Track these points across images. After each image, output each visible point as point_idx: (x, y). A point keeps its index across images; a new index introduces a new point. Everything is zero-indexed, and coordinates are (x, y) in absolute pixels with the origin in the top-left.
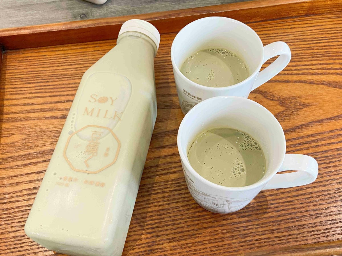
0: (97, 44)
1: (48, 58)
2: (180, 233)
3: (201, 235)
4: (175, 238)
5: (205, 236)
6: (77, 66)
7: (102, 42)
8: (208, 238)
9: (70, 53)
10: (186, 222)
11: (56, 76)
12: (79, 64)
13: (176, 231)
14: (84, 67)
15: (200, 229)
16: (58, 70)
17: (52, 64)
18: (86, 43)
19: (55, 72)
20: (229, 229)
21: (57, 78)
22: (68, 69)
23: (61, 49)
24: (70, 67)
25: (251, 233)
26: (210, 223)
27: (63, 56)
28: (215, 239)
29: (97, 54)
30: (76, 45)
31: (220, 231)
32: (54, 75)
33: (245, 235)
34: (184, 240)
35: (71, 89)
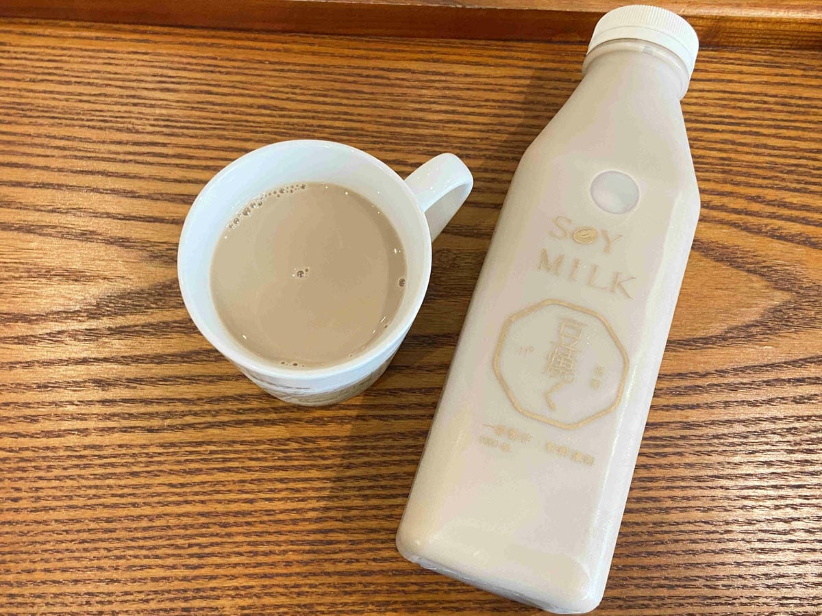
0: (144, 32)
1: (9, 52)
2: (265, 576)
3: (314, 590)
4: (251, 587)
5: (324, 594)
6: (80, 89)
7: (157, 29)
8: (328, 599)
9: (70, 49)
10: (285, 552)
11: (23, 110)
12: (89, 84)
13: (256, 571)
14: (100, 95)
15: (314, 574)
16: (31, 91)
17: (17, 71)
18: (116, 26)
19: (21, 97)
20: (382, 584)
21: (25, 116)
22: (58, 93)
23: (48, 31)
24: (63, 88)
25: (431, 602)
26: (340, 562)
27: (50, 54)
28: (346, 604)
29: (140, 63)
30: (88, 28)
31: (360, 587)
32: (19, 104)
33: (416, 603)
34: (271, 595)
35: (56, 152)
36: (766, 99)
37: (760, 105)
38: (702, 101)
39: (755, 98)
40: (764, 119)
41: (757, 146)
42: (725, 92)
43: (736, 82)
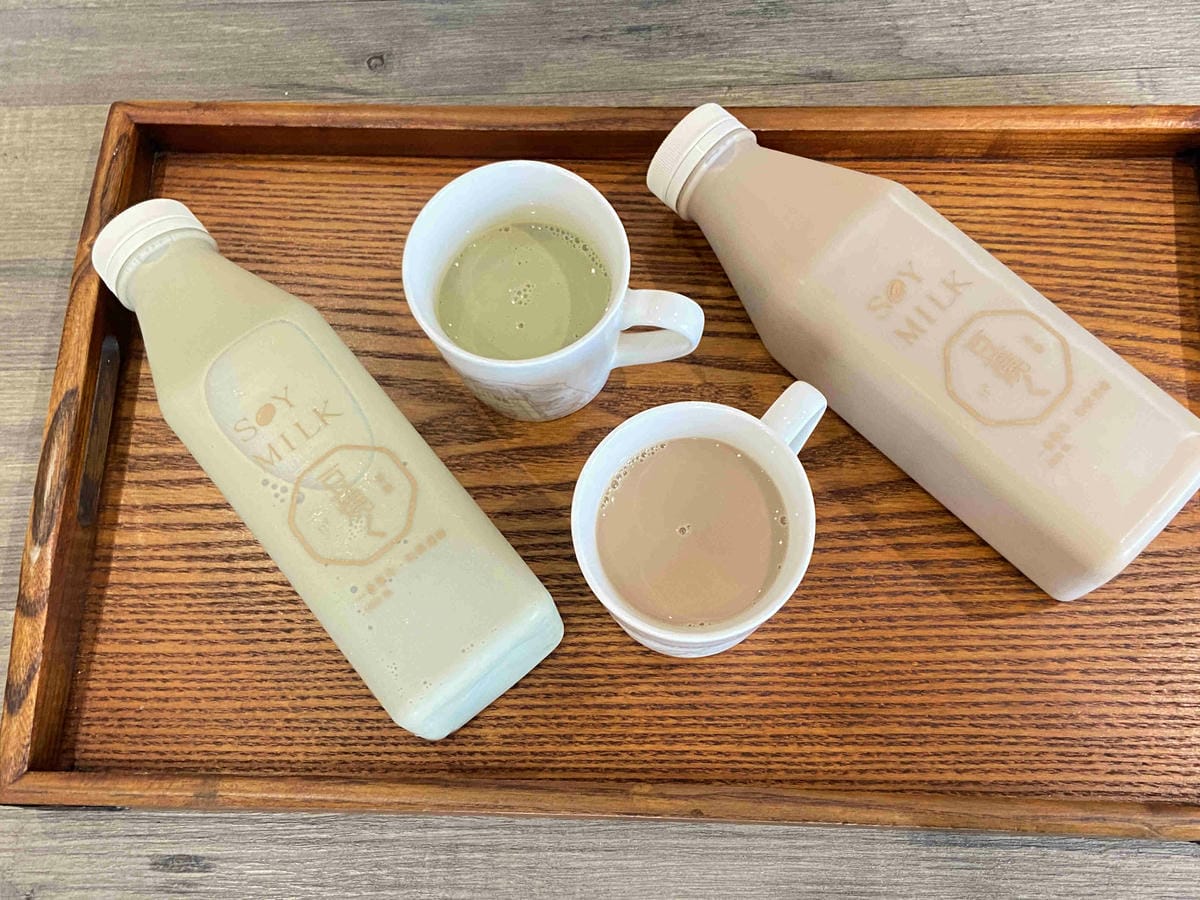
0: (400, 164)
1: (268, 190)
2: (526, 707)
3: (573, 721)
4: (512, 717)
5: (583, 726)
6: (337, 225)
7: (413, 160)
8: (588, 731)
9: (328, 184)
10: (544, 685)
11: (283, 249)
12: (347, 220)
13: (519, 702)
14: (357, 231)
15: (574, 707)
16: (291, 229)
17: (279, 210)
18: (373, 159)
19: (282, 236)
20: (640, 718)
21: (286, 255)
22: (318, 231)
23: (305, 167)
24: (323, 225)
25: (689, 735)
26: (599, 695)
27: (308, 191)
28: (604, 736)
29: (396, 197)
30: (345, 162)
31: (618, 720)
32: (279, 243)
33: (674, 736)
34: (531, 725)
35: (317, 291)
36: (1060, 214)
37: (1053, 222)
38: (987, 219)
39: (1048, 214)
40: (1057, 237)
41: (1047, 267)
42: (1014, 208)
43: (1027, 197)
